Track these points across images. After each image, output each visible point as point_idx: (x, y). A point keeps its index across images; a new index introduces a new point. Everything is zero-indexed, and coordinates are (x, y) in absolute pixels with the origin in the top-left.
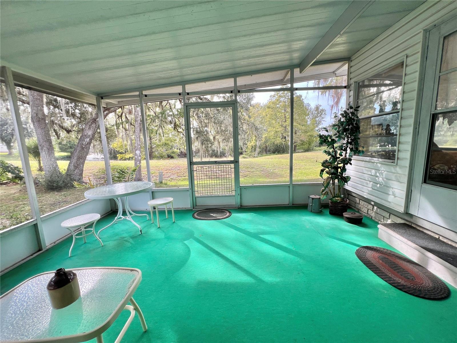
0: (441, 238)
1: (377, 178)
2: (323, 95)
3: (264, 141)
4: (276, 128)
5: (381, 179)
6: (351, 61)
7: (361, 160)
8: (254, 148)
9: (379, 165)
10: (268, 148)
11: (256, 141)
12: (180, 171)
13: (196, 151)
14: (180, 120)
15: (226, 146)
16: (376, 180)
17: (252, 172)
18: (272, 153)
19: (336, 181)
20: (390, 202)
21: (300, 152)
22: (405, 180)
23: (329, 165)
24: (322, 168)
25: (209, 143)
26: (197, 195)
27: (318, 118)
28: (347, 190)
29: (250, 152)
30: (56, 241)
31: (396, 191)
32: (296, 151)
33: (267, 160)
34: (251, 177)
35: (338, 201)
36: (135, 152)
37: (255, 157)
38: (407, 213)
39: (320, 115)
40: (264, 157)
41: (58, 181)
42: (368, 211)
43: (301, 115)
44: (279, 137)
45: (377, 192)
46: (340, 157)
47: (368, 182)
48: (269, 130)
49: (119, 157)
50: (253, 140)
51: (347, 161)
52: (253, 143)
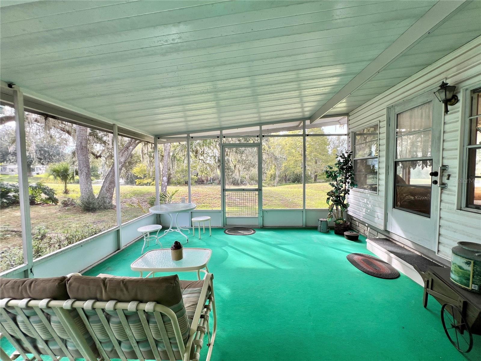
0: (405, 247)
1: (368, 205)
2: (341, 128)
3: (284, 170)
4: (295, 157)
5: (370, 205)
6: (349, 116)
7: (358, 191)
8: (273, 177)
9: (369, 195)
10: (287, 177)
11: (276, 170)
12: (200, 198)
13: (213, 178)
14: (202, 149)
15: (247, 174)
16: (367, 206)
17: (271, 201)
18: (292, 182)
19: (339, 207)
20: (376, 223)
21: (321, 182)
22: (383, 206)
23: (333, 195)
24: (328, 197)
25: (230, 171)
26: (227, 215)
27: (339, 147)
28: (350, 216)
29: (269, 181)
30: (127, 244)
31: (379, 214)
32: (317, 181)
33: (287, 189)
34: (270, 206)
35: (341, 223)
36: (162, 179)
37: (274, 186)
38: (386, 230)
39: (342, 145)
40: (283, 186)
41: (93, 203)
42: (364, 231)
43: (322, 144)
44: (299, 166)
45: (368, 215)
46: (341, 189)
47: (363, 208)
48: (288, 159)
49: (138, 182)
50: (272, 169)
51: (347, 192)
52: (272, 172)
